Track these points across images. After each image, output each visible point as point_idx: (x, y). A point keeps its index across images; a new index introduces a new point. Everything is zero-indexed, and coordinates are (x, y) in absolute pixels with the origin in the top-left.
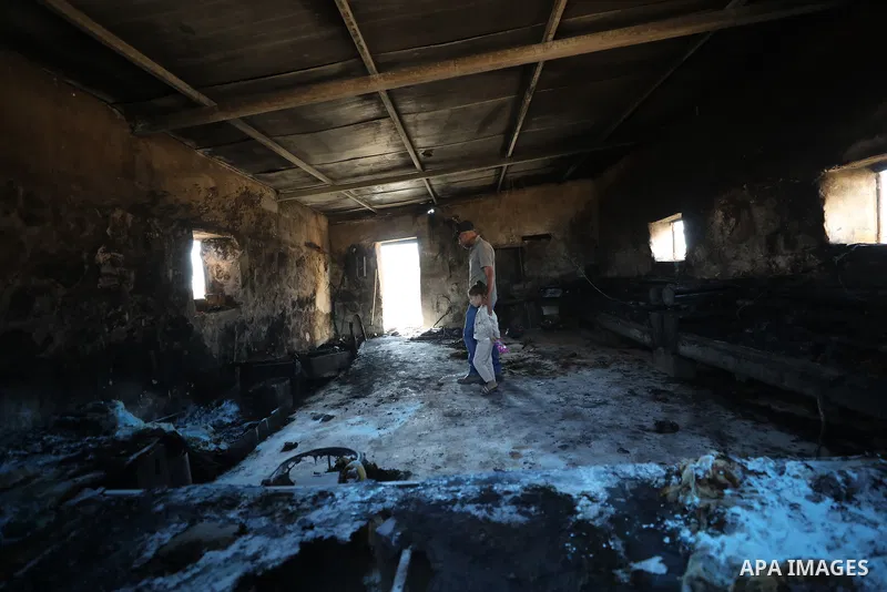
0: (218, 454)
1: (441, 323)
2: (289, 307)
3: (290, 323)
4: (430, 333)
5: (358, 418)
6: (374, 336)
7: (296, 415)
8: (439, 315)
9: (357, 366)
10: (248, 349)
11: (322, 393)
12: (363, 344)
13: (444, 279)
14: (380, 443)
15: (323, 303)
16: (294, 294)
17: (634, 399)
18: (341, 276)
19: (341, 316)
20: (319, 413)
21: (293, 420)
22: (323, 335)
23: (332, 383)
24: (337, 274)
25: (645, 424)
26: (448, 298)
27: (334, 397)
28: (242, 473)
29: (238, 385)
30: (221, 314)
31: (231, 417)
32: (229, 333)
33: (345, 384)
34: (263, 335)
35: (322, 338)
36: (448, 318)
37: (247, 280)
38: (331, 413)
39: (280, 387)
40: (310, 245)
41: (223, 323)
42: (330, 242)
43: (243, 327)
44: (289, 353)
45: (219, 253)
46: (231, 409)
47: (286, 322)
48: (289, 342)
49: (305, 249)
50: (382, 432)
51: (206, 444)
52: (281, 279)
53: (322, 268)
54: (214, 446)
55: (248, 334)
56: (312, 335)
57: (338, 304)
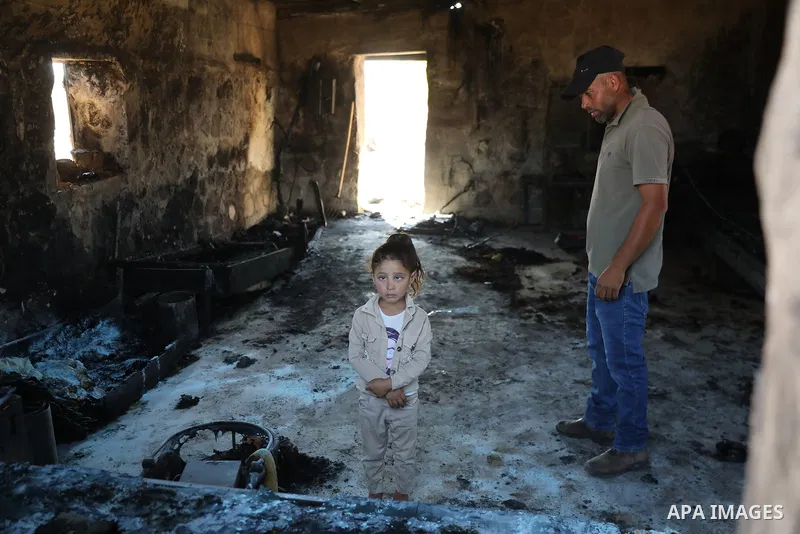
0: (88, 405)
1: (454, 207)
2: (203, 165)
3: (203, 193)
4: (431, 224)
5: (289, 369)
6: (341, 217)
7: (201, 352)
8: (453, 191)
9: (304, 272)
10: (137, 238)
11: (244, 317)
12: (319, 233)
13: (466, 130)
14: (314, 413)
15: (260, 156)
16: (210, 144)
17: (711, 396)
18: (292, 109)
19: (290, 177)
20: (235, 351)
21: (196, 359)
22: (257, 207)
23: (261, 300)
24: (287, 104)
25: (704, 441)
26: (469, 163)
27: (259, 327)
28: (121, 433)
29: (120, 297)
30: (97, 185)
31: (108, 347)
32: (108, 216)
33: (280, 304)
34: (160, 215)
35: (256, 212)
36: (467, 198)
37: (137, 128)
38: (251, 354)
39: (181, 308)
40: (243, 58)
41: (100, 197)
42: (278, 49)
43: (130, 203)
44: (200, 241)
45: (93, 84)
46: (109, 334)
47: (198, 190)
48: (201, 222)
49: (233, 67)
50: (319, 396)
51: (74, 389)
52: (190, 122)
53: (261, 95)
54: (85, 393)
55: (136, 214)
56: (240, 209)
57: (285, 156)
